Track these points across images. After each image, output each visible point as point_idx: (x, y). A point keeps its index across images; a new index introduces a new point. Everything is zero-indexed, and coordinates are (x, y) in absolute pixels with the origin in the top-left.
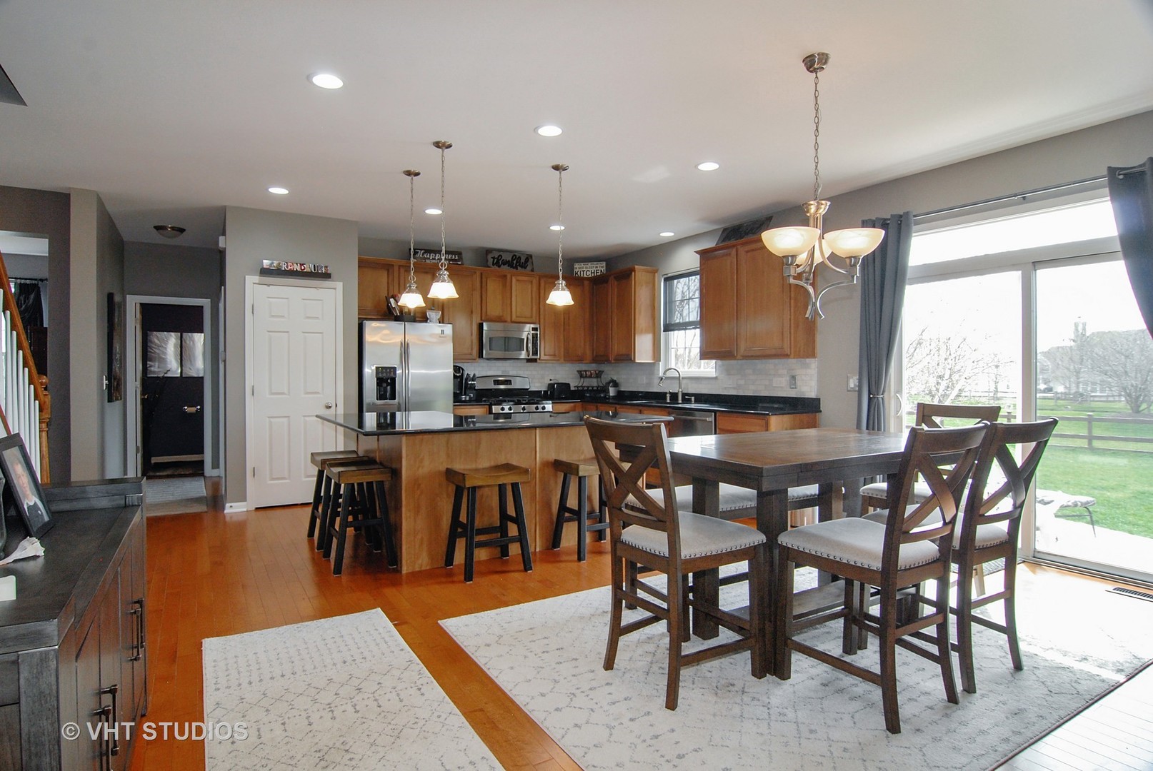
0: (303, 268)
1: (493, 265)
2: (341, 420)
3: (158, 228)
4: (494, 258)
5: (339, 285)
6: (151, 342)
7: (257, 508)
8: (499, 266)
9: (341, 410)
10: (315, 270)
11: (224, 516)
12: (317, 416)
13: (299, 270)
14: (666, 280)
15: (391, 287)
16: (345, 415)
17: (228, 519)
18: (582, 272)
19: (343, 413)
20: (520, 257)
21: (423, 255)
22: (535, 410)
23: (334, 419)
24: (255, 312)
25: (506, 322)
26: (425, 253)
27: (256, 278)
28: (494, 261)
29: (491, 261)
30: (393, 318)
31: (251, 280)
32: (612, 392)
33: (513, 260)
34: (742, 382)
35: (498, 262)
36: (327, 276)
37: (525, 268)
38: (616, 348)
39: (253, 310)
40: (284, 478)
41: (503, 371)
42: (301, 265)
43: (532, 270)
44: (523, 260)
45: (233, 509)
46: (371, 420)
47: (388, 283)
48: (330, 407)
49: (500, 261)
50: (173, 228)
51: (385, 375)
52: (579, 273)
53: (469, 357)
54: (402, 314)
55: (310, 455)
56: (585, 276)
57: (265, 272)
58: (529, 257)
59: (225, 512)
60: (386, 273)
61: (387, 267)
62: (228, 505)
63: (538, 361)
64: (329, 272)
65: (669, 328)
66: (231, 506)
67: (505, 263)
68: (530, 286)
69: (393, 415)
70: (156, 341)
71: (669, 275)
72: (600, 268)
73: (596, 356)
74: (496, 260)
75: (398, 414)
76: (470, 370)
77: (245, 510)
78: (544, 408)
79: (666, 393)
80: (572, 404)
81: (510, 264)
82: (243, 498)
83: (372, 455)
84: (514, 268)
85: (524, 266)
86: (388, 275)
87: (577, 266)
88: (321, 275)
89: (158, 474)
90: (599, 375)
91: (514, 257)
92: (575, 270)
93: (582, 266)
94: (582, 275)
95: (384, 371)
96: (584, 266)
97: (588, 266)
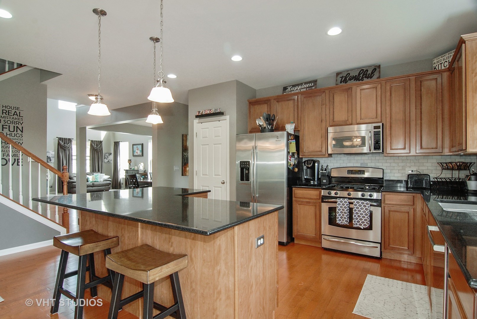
4: (342, 77)
5: (228, 117)
8: (347, 83)
9: (228, 185)
10: (215, 111)
13: (209, 113)
18: (440, 65)
21: (291, 89)
22: (369, 198)
26: (292, 87)
28: (342, 80)
29: (339, 80)
33: (360, 74)
35: (346, 79)
37: (372, 77)
39: (197, 135)
42: (210, 110)
43: (379, 77)
44: (370, 72)
48: (224, 183)
49: (348, 78)
51: (244, 166)
52: (437, 66)
53: (319, 153)
56: (443, 68)
57: (198, 117)
58: (376, 68)
67: (352, 78)
68: (375, 91)
78: (371, 195)
81: (356, 78)
84: (360, 80)
85: (370, 76)
87: (435, 60)
88: (219, 113)
91: (362, 71)
92: (433, 66)
93: (440, 59)
94: (440, 68)
95: (244, 164)
96: (442, 59)
97: (445, 57)
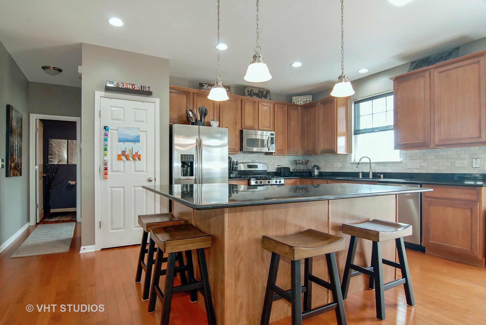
0: (134, 87)
1: (248, 95)
2: (158, 189)
3: (44, 68)
4: (248, 91)
5: (157, 100)
6: (52, 145)
7: (102, 249)
8: (252, 96)
9: (158, 183)
10: (141, 89)
11: (80, 255)
12: (143, 187)
13: (131, 88)
14: (355, 103)
15: (188, 106)
16: (161, 186)
17: (82, 257)
18: (297, 102)
19: (159, 185)
20: (263, 91)
21: (207, 87)
23: (153, 188)
24: (101, 116)
25: (255, 130)
26: (208, 86)
27: (103, 93)
28: (248, 93)
29: (246, 93)
30: (191, 123)
31: (99, 94)
32: (316, 172)
33: (259, 93)
34: (425, 164)
35: (251, 94)
36: (149, 94)
37: (266, 98)
38: (322, 146)
39: (100, 114)
40: (121, 228)
41: (252, 160)
42: (133, 85)
43: (270, 99)
44: (265, 93)
45: (86, 250)
46: (177, 189)
47: (187, 103)
48: (151, 181)
49: (252, 93)
50: (54, 68)
51: (186, 159)
52: (295, 102)
54: (197, 121)
55: (137, 218)
56: (299, 104)
57: (108, 89)
58: (268, 92)
59: (81, 252)
60: (185, 97)
61: (187, 93)
62: (82, 248)
63: (273, 154)
64: (151, 91)
65: (357, 132)
66: (84, 249)
67: (255, 94)
68: (269, 108)
69: (192, 186)
70: (54, 144)
71: (358, 100)
72: (308, 99)
73: (306, 151)
74: (249, 92)
75: (195, 186)
76: (235, 159)
77: (94, 250)
78: (280, 182)
79: (359, 173)
80: (295, 180)
81: (257, 95)
82: (93, 243)
83: (186, 218)
84: (260, 98)
85: (265, 97)
86: (187, 97)
87: (294, 98)
88: (146, 93)
89: (50, 220)
90: (307, 162)
91: (260, 91)
92: (293, 101)
93: (298, 98)
94: (297, 104)
95: (186, 157)
96: (299, 98)
97: (301, 98)
